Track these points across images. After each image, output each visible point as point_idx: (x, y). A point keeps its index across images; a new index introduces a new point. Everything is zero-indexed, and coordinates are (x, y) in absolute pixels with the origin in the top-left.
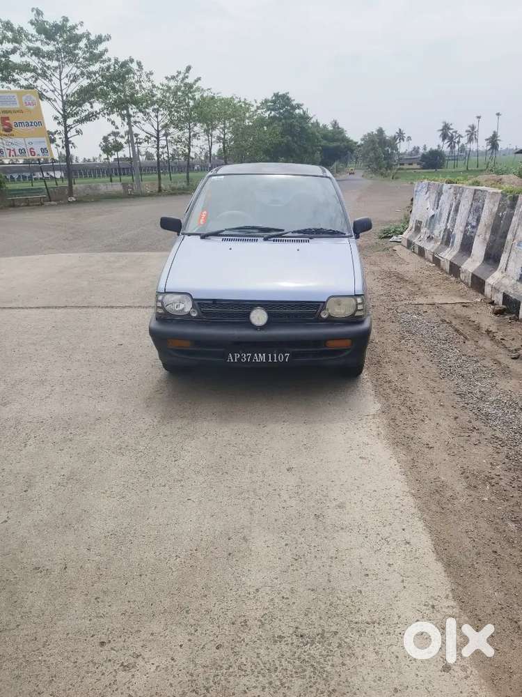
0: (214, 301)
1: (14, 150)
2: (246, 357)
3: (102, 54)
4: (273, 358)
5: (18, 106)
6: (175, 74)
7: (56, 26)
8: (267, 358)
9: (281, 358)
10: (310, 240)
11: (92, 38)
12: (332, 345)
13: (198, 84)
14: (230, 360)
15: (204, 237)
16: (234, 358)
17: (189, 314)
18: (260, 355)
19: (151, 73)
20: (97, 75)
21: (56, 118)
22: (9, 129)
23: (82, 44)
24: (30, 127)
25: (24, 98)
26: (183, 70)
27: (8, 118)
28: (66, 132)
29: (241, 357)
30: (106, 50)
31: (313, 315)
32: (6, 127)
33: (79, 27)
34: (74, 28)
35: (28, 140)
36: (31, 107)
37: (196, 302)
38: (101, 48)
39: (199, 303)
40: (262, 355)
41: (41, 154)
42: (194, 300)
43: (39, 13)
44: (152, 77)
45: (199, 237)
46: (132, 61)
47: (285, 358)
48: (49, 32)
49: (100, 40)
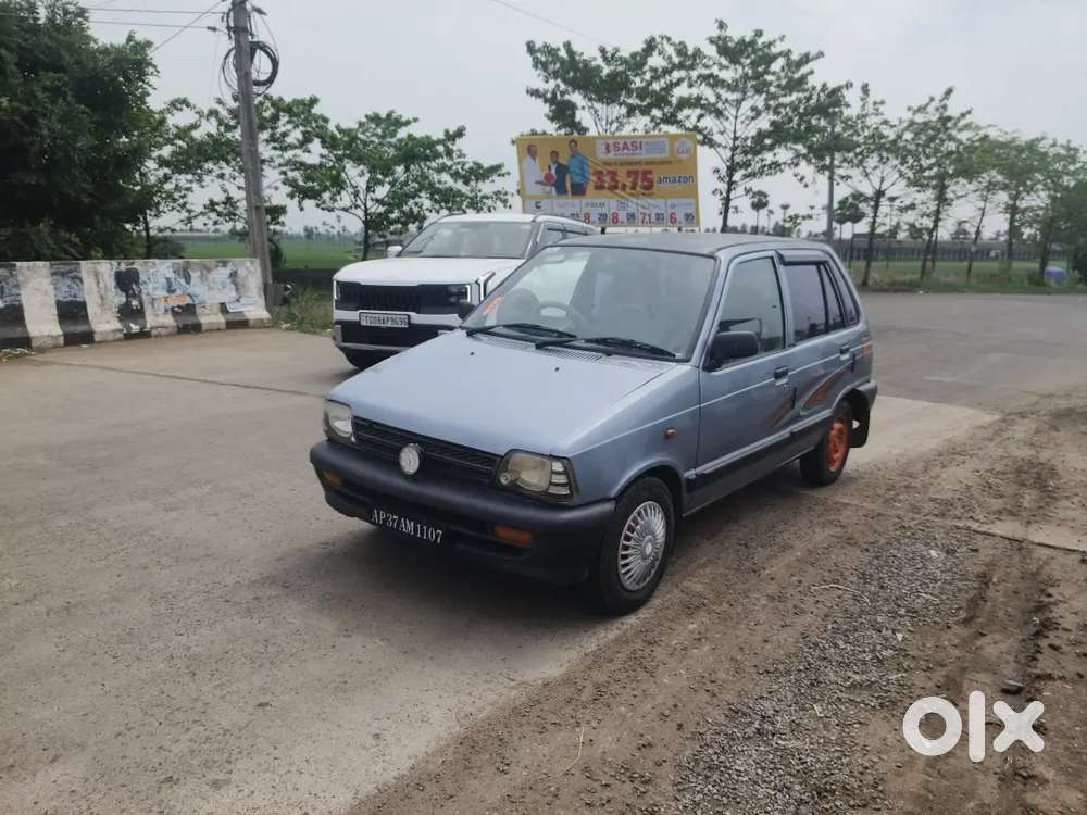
1: (649, 215)
2: (392, 520)
3: (803, 79)
4: (422, 533)
5: (666, 156)
6: (924, 103)
7: (742, 42)
8: (416, 529)
9: (432, 534)
11: (795, 57)
12: (503, 533)
13: (968, 119)
14: (375, 519)
16: (379, 517)
17: (349, 438)
18: (408, 522)
19: (882, 103)
20: (788, 109)
21: (717, 171)
22: (649, 187)
23: (776, 66)
24: (677, 184)
25: (677, 144)
26: (939, 95)
27: (650, 172)
28: (729, 191)
29: (387, 519)
30: (812, 72)
31: (488, 475)
32: (646, 183)
33: (778, 43)
34: (769, 45)
35: (670, 202)
36: (683, 156)
37: (354, 421)
38: (804, 70)
39: (355, 423)
40: (410, 523)
41: (683, 221)
42: (354, 418)
43: (722, 26)
44: (882, 108)
46: (849, 85)
47: (437, 536)
48: (732, 51)
49: (806, 59)
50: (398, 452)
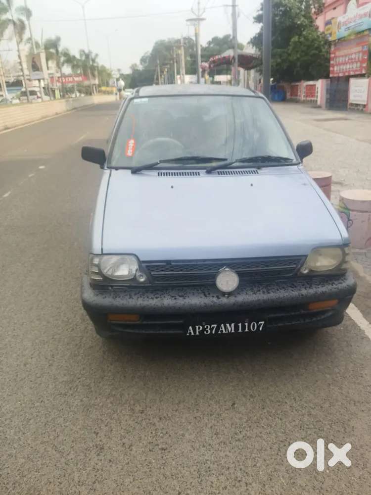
0: (168, 262)
2: (211, 329)
4: (244, 327)
8: (236, 328)
9: (254, 326)
10: (259, 171)
12: (315, 306)
14: (190, 333)
15: (135, 171)
16: (195, 331)
17: (134, 279)
18: (228, 325)
29: (204, 329)
31: (292, 271)
37: (144, 265)
39: (147, 266)
40: (230, 326)
42: (140, 262)
45: (129, 172)
47: (259, 327)
50: (214, 277)
